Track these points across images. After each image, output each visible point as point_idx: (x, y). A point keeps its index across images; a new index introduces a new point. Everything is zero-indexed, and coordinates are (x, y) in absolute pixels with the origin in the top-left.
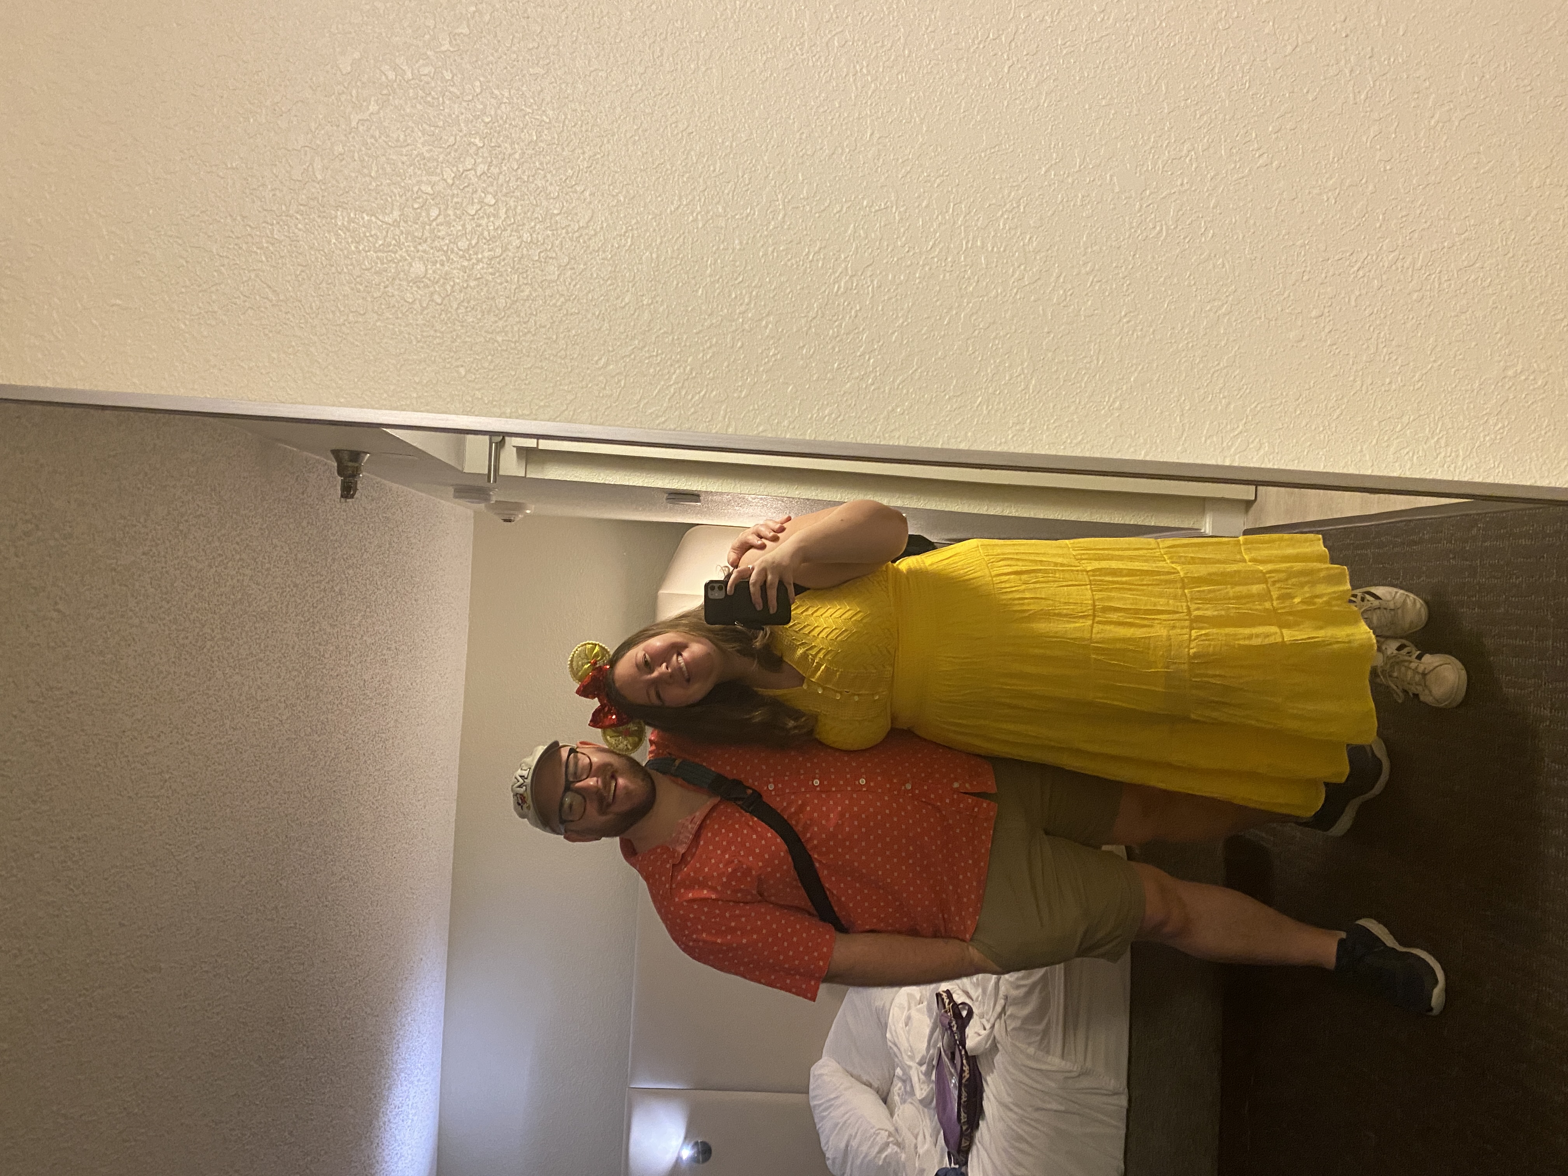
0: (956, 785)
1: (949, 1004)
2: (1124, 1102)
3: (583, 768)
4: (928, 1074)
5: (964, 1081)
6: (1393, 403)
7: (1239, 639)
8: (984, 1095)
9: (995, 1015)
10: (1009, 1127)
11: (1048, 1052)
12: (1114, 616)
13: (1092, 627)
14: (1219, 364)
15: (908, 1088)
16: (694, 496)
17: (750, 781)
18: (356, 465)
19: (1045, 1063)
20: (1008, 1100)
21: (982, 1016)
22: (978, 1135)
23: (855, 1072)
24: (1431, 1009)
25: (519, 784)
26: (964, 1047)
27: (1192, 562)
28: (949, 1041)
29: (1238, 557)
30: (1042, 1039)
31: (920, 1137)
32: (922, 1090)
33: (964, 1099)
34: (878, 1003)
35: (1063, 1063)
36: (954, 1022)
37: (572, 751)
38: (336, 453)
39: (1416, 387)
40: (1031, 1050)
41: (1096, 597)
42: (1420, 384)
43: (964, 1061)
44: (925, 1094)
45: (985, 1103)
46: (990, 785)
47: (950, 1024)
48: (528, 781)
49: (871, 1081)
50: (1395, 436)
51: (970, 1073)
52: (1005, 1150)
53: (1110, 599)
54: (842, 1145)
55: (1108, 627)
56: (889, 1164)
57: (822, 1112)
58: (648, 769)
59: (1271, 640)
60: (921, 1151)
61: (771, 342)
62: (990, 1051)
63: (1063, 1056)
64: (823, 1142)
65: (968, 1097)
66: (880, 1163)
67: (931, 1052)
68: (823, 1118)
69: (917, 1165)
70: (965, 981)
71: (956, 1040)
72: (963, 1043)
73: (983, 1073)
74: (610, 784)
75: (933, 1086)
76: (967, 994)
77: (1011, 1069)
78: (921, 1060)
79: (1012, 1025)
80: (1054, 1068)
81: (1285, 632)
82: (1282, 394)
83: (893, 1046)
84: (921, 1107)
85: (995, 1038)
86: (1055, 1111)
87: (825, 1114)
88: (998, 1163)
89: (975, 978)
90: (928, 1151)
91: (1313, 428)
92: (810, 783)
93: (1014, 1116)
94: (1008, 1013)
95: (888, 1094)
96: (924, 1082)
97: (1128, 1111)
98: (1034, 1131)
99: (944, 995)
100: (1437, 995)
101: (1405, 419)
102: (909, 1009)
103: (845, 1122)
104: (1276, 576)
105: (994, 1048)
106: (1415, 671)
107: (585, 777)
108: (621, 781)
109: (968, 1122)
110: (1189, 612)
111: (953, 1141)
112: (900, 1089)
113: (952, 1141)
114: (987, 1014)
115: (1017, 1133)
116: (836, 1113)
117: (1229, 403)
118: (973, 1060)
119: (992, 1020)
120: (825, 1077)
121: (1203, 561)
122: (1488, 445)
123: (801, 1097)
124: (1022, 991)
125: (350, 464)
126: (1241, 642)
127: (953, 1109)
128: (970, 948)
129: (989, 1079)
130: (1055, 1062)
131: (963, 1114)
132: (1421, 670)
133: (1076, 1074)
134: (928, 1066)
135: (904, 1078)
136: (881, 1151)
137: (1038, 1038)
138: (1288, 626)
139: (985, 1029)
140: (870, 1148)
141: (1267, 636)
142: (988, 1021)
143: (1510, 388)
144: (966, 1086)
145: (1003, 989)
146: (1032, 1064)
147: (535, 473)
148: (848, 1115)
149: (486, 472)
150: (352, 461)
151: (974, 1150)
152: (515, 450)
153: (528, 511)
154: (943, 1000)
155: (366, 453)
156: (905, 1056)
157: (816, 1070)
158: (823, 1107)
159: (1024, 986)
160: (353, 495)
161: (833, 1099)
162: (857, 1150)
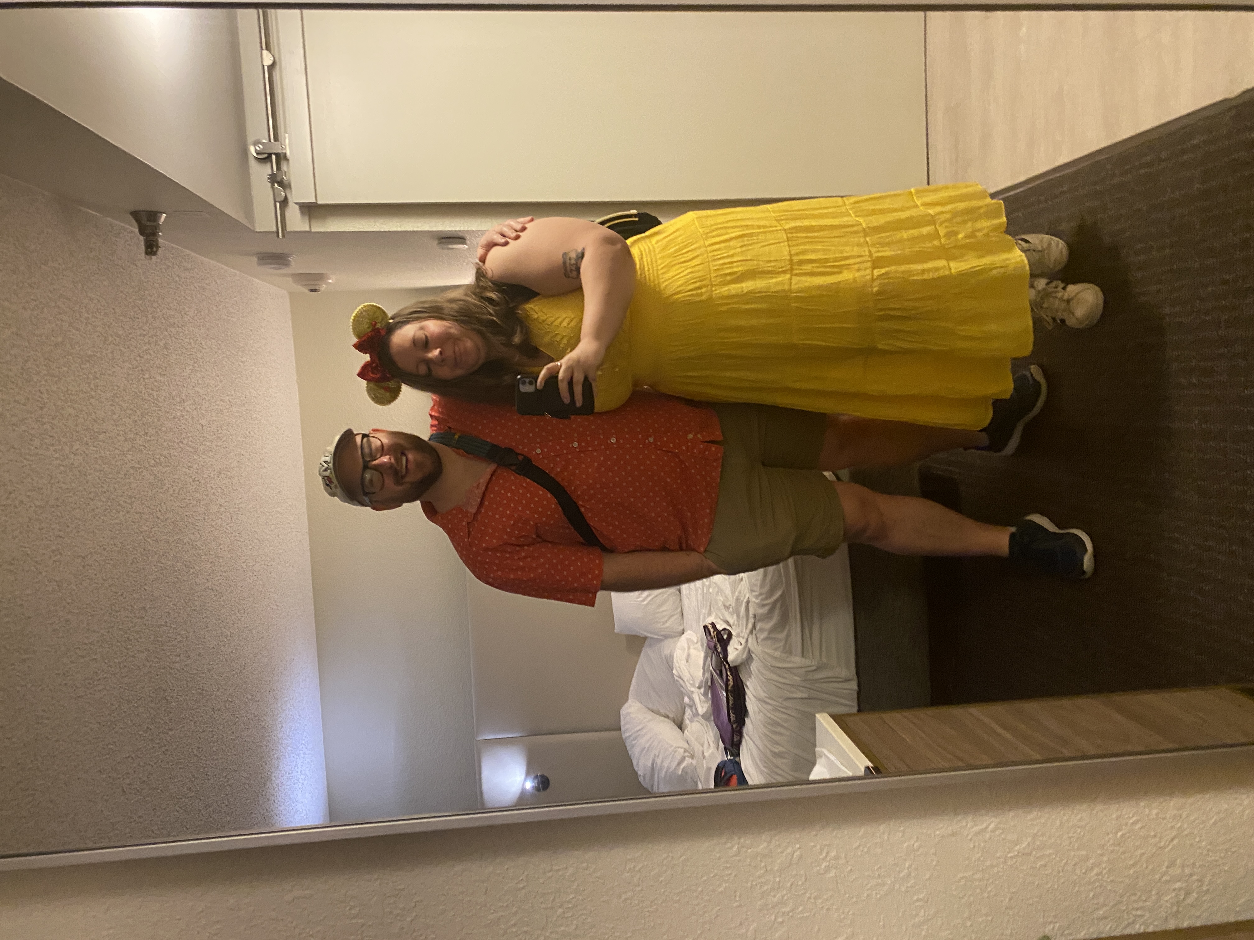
1: (714, 632)
2: (854, 685)
3: (377, 449)
4: (705, 694)
5: (729, 688)
7: (914, 275)
8: (746, 697)
9: (748, 631)
10: (765, 715)
11: (791, 653)
12: (808, 268)
13: (791, 279)
15: (694, 711)
17: (521, 447)
18: (155, 224)
19: (789, 662)
20: (763, 695)
21: (738, 636)
22: (745, 730)
23: (655, 708)
25: (324, 468)
26: (727, 663)
28: (717, 660)
30: (785, 644)
31: (706, 745)
32: (703, 706)
33: (731, 702)
34: (666, 652)
35: (803, 660)
36: (718, 646)
37: (364, 436)
40: (777, 654)
41: (793, 252)
43: (729, 673)
44: (705, 710)
45: (747, 704)
47: (714, 646)
48: (331, 465)
49: (668, 713)
51: (733, 682)
52: (766, 735)
53: (804, 252)
54: (649, 764)
55: (803, 278)
56: (687, 773)
57: (632, 741)
58: (431, 443)
59: (941, 273)
60: (706, 754)
62: (747, 661)
63: (803, 655)
64: (635, 764)
65: (734, 700)
66: (680, 773)
67: (706, 675)
68: (633, 746)
69: (705, 766)
71: (721, 659)
72: (726, 659)
73: (744, 680)
74: (401, 460)
75: (710, 702)
76: (727, 623)
77: (764, 672)
78: (700, 685)
79: (762, 636)
80: (797, 665)
81: (953, 264)
83: (679, 680)
84: (704, 722)
85: (749, 650)
86: (801, 698)
87: (634, 742)
88: (761, 747)
90: (712, 753)
93: (770, 708)
94: (758, 628)
95: (682, 722)
96: (704, 702)
97: (859, 693)
98: (785, 716)
99: (710, 627)
102: (689, 648)
103: (649, 746)
104: (943, 217)
105: (749, 658)
106: (1061, 299)
107: (378, 456)
108: (410, 456)
109: (736, 721)
110: (871, 255)
111: (728, 737)
112: (689, 714)
113: (727, 740)
114: (742, 632)
115: (775, 721)
116: (642, 742)
118: (735, 670)
119: (746, 636)
120: (631, 715)
121: (882, 212)
123: (616, 733)
124: (767, 609)
125: (148, 223)
126: (915, 278)
127: (724, 711)
129: (748, 683)
130: (797, 660)
131: (732, 715)
132: (1066, 297)
133: (815, 668)
134: (705, 687)
135: (691, 703)
136: (679, 764)
137: (783, 642)
138: (954, 258)
139: (741, 644)
140: (671, 762)
141: (937, 269)
142: (743, 638)
144: (731, 691)
145: (752, 611)
146: (781, 665)
147: (319, 227)
148: (652, 740)
149: (275, 229)
150: (149, 220)
151: (744, 743)
152: (297, 207)
153: (330, 281)
154: (709, 630)
155: (162, 213)
156: (688, 685)
157: (624, 711)
158: (632, 737)
159: (768, 604)
160: (156, 252)
161: (639, 730)
162: (661, 765)
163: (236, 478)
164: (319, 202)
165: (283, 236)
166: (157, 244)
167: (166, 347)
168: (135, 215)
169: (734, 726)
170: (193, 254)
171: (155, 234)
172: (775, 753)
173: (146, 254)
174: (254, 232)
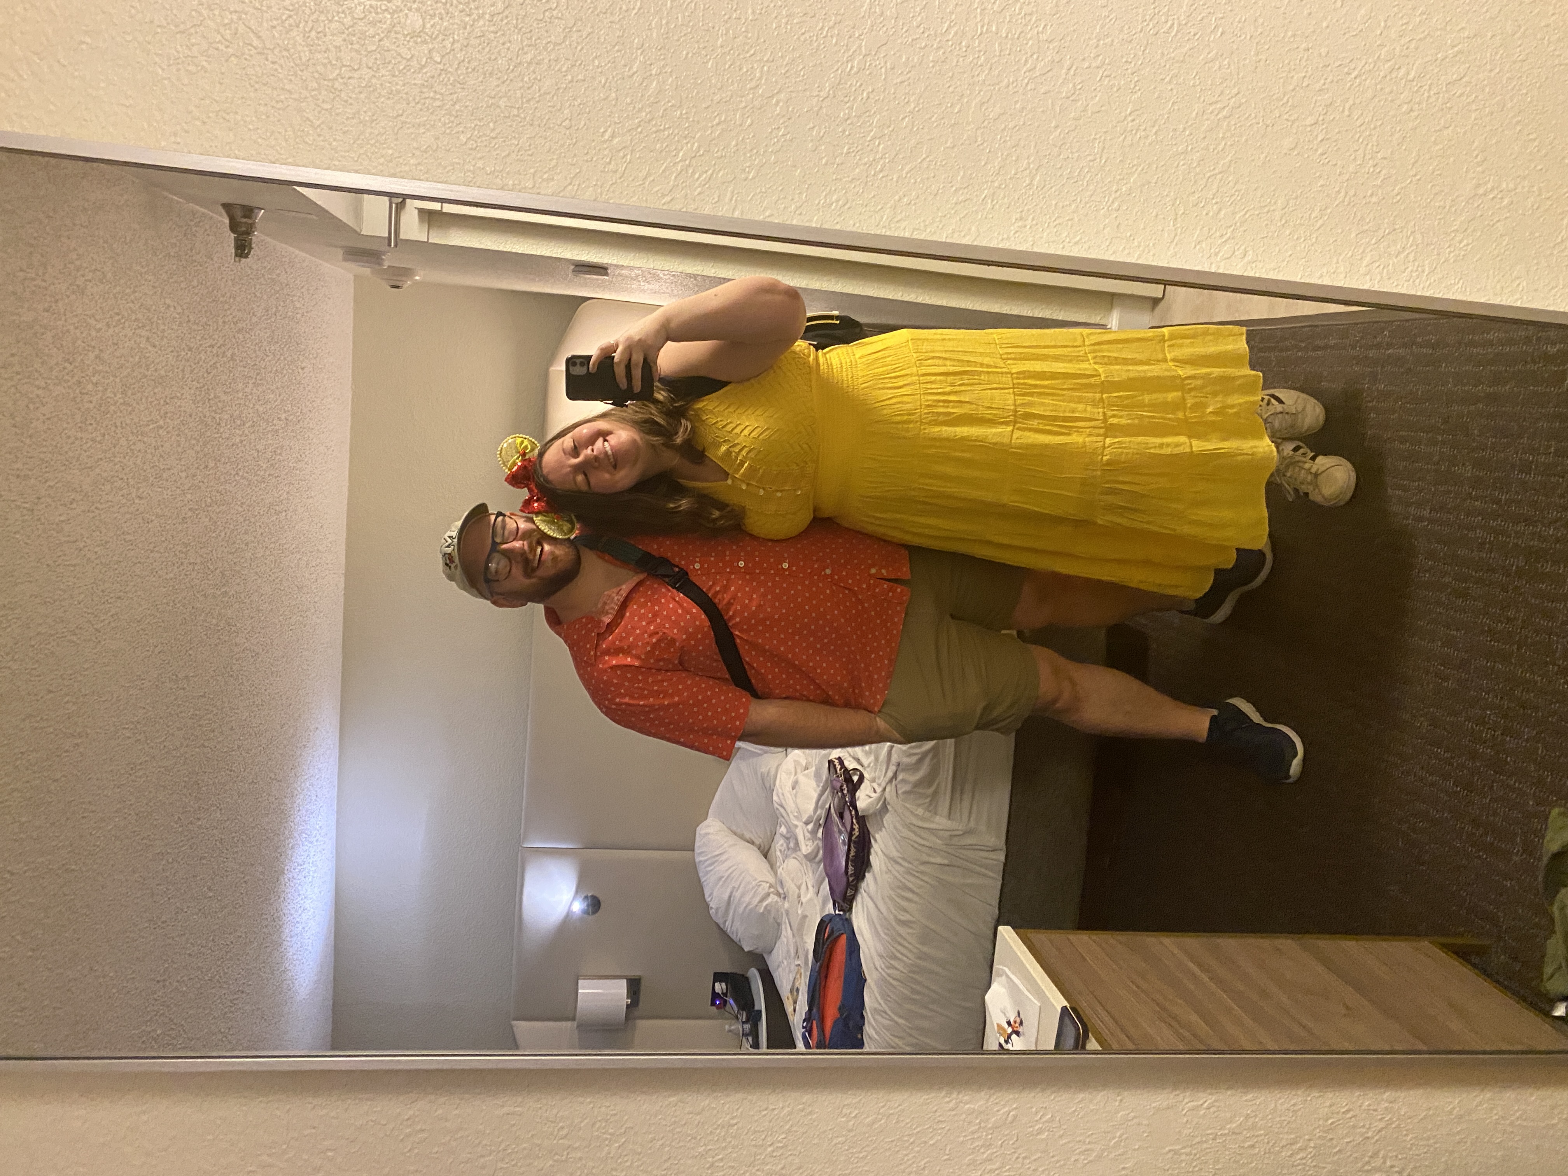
0: (873, 571)
1: (840, 769)
2: (1001, 856)
4: (814, 832)
5: (853, 838)
8: (872, 851)
9: (887, 779)
10: (894, 877)
11: (936, 814)
15: (792, 845)
16: (600, 269)
19: (933, 822)
20: (895, 854)
21: (873, 781)
22: (863, 885)
23: (739, 831)
26: (855, 808)
27: (1117, 361)
28: (839, 802)
29: (1160, 356)
30: (931, 801)
31: (804, 887)
32: (808, 846)
33: (852, 853)
34: (766, 768)
35: (949, 822)
36: (845, 788)
40: (920, 811)
43: (854, 821)
44: (810, 850)
45: (872, 857)
46: (905, 572)
47: (842, 786)
49: (753, 838)
50: (1370, 249)
51: (859, 831)
52: (891, 898)
54: (726, 896)
56: (769, 912)
57: (707, 866)
60: (804, 899)
61: (781, 121)
62: (880, 812)
63: (949, 817)
64: (707, 893)
65: (856, 852)
66: (761, 911)
67: (819, 811)
68: (707, 873)
69: (800, 911)
70: (858, 751)
71: (846, 802)
72: (853, 804)
73: (872, 832)
75: (819, 842)
76: (858, 761)
77: (900, 828)
78: (807, 820)
79: (904, 788)
80: (941, 828)
82: (1270, 202)
83: (779, 808)
84: (804, 861)
85: (885, 799)
86: (940, 864)
87: (709, 868)
88: (882, 910)
89: (867, 747)
90: (811, 900)
92: (735, 564)
93: (901, 869)
94: (899, 778)
95: (768, 850)
96: (809, 839)
97: (1005, 864)
98: (919, 882)
99: (836, 762)
101: (1381, 233)
102: (796, 774)
103: (728, 876)
105: (884, 808)
109: (854, 874)
111: (839, 889)
112: (782, 845)
113: (837, 891)
114: (879, 778)
115: (903, 883)
116: (721, 869)
117: (1220, 210)
118: (862, 820)
119: (883, 784)
120: (710, 836)
122: (1452, 261)
123: (686, 854)
124: (914, 759)
125: (243, 220)
127: (840, 863)
128: (878, 719)
129: (877, 836)
130: (941, 822)
131: (850, 867)
133: (960, 832)
134: (815, 824)
135: (788, 836)
136: (761, 901)
137: (928, 800)
139: (875, 792)
140: (752, 898)
142: (879, 785)
144: (855, 842)
145: (895, 758)
146: (920, 824)
147: (438, 238)
148: (733, 868)
149: (386, 235)
150: (245, 216)
151: (859, 898)
153: (417, 278)
154: (835, 766)
155: (260, 209)
156: (791, 817)
157: (701, 830)
158: (708, 862)
159: (916, 754)
160: (249, 253)
161: (717, 855)
162: (739, 900)
166: (250, 244)
167: (232, 358)
168: (228, 207)
169: (851, 879)
171: (248, 233)
172: (900, 921)
173: (236, 255)
174: (359, 234)
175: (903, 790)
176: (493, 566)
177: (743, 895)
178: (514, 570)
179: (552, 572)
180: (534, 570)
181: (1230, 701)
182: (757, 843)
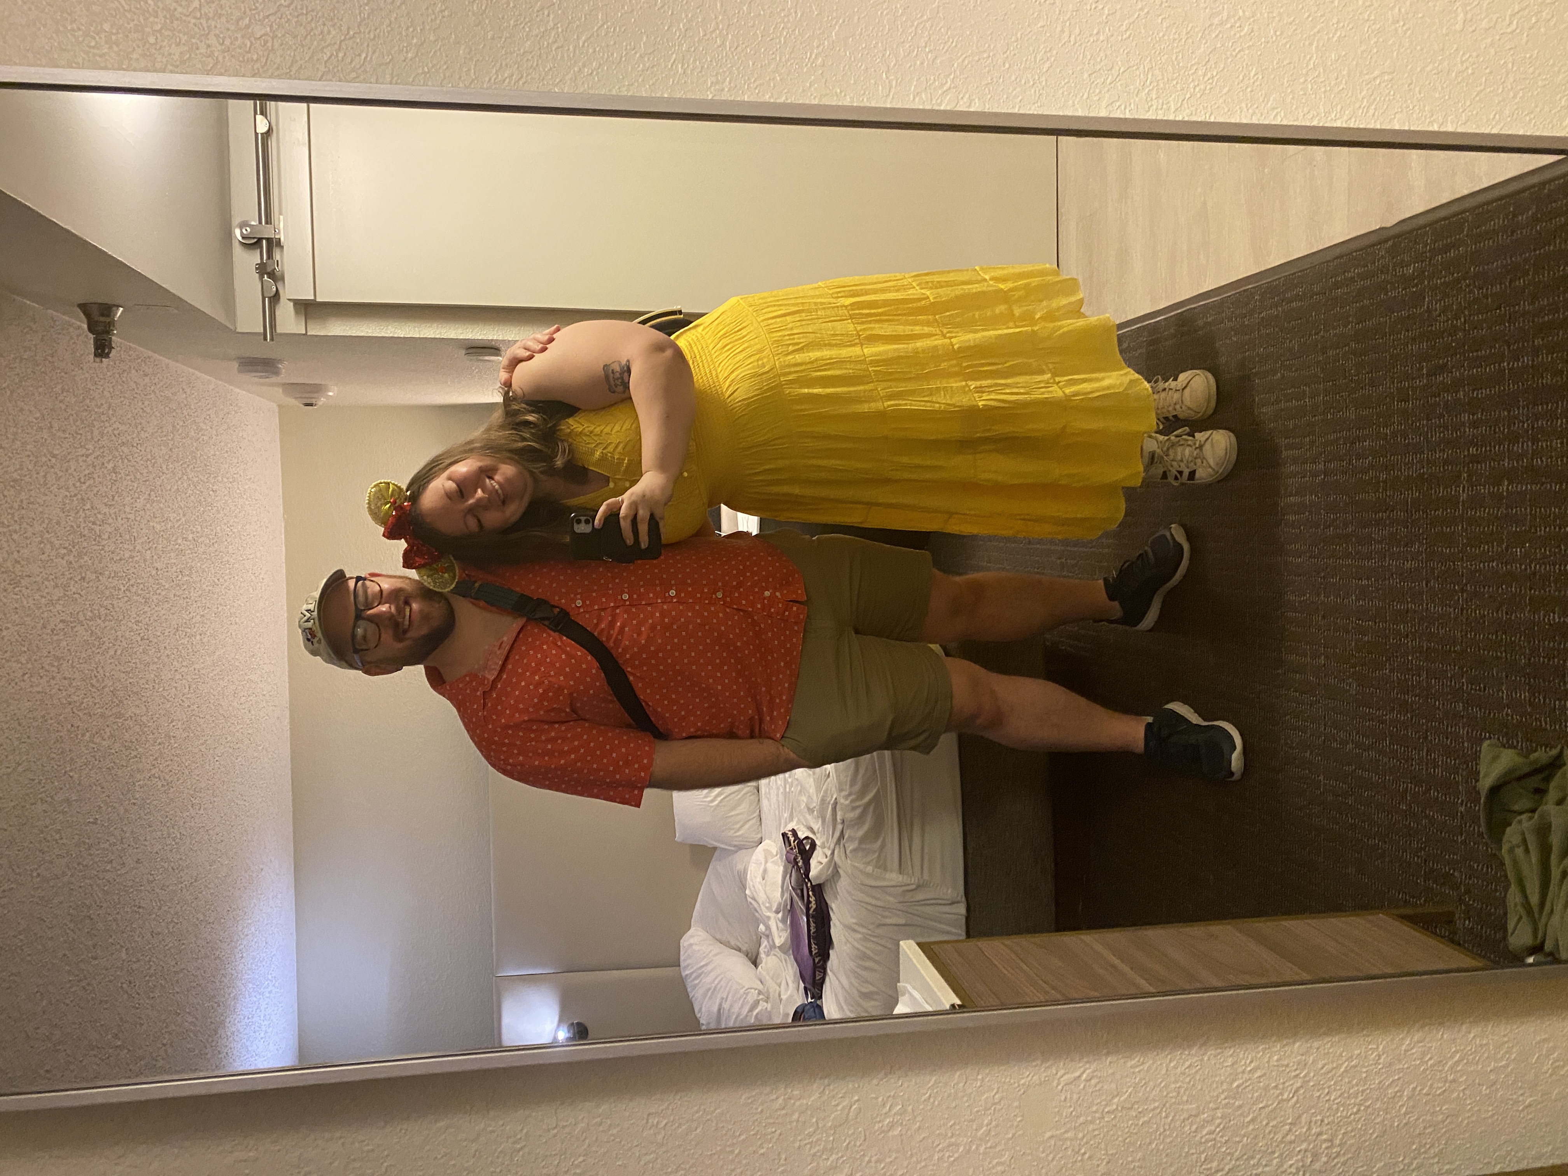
1: (795, 842)
2: (962, 909)
4: (783, 921)
5: (811, 912)
6: (1102, 54)
8: (831, 923)
9: (835, 840)
10: (854, 947)
11: (885, 869)
14: (922, 16)
15: (771, 942)
16: (489, 348)
18: (108, 320)
19: (884, 879)
20: (851, 921)
21: (823, 847)
22: (829, 964)
23: (724, 939)
24: (1232, 774)
26: (809, 880)
28: (797, 875)
30: (879, 856)
31: (783, 986)
32: (780, 935)
33: (813, 930)
34: (740, 867)
35: (901, 876)
36: (799, 859)
38: (85, 308)
39: (1125, 37)
40: (869, 869)
42: (1128, 33)
43: (811, 893)
44: (783, 940)
45: (833, 932)
47: (795, 859)
49: (740, 946)
50: (1106, 89)
51: (816, 903)
52: (853, 971)
54: (715, 1009)
57: (694, 980)
60: (784, 997)
62: (833, 877)
63: (901, 871)
64: (696, 1011)
65: (816, 927)
66: (752, 1021)
67: (785, 897)
68: (695, 986)
69: (782, 1007)
71: (803, 876)
72: (807, 876)
73: (828, 902)
75: (788, 930)
76: (811, 830)
77: (853, 892)
78: (777, 908)
79: (851, 847)
80: (893, 884)
82: (989, 46)
83: (753, 902)
84: (782, 956)
85: (835, 863)
86: (897, 925)
88: (847, 987)
90: (791, 996)
91: (1023, 82)
93: (860, 936)
94: (846, 837)
95: (757, 957)
96: (783, 930)
97: (968, 918)
98: (877, 947)
99: (790, 834)
100: (1236, 759)
101: (1115, 72)
102: (766, 862)
103: (716, 987)
105: (836, 873)
109: (818, 954)
111: (809, 975)
112: (765, 945)
113: (807, 978)
114: (828, 842)
115: (865, 953)
116: (706, 981)
118: (819, 889)
119: (832, 846)
120: (694, 947)
122: (1199, 95)
123: (674, 970)
124: (858, 812)
125: (101, 319)
127: (804, 941)
129: (834, 906)
130: (894, 877)
131: (813, 946)
133: (914, 887)
134: (783, 912)
135: (767, 932)
136: (751, 1010)
137: (876, 855)
139: (826, 857)
140: (741, 1008)
142: (829, 848)
143: (1217, 36)
144: (813, 916)
145: (840, 816)
146: (874, 883)
147: (317, 330)
148: (719, 978)
149: (262, 331)
150: (101, 315)
151: (827, 979)
152: (292, 304)
153: (331, 394)
154: (788, 838)
155: (118, 306)
156: (764, 909)
157: (685, 942)
158: (693, 977)
159: (859, 806)
160: (108, 354)
161: (703, 966)
162: (729, 1010)
163: (198, 637)
164: (318, 300)
165: (272, 339)
166: (110, 344)
167: (114, 470)
169: (817, 960)
170: (156, 356)
171: (108, 332)
172: (863, 993)
173: (95, 355)
174: (235, 332)
175: (851, 848)
176: (360, 631)
177: (731, 1006)
178: (384, 636)
179: (424, 631)
180: (405, 632)
181: (1170, 706)
182: (744, 949)
